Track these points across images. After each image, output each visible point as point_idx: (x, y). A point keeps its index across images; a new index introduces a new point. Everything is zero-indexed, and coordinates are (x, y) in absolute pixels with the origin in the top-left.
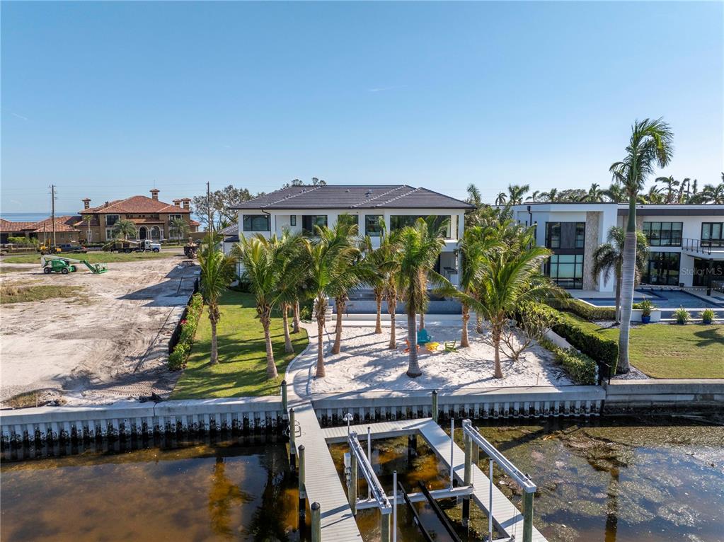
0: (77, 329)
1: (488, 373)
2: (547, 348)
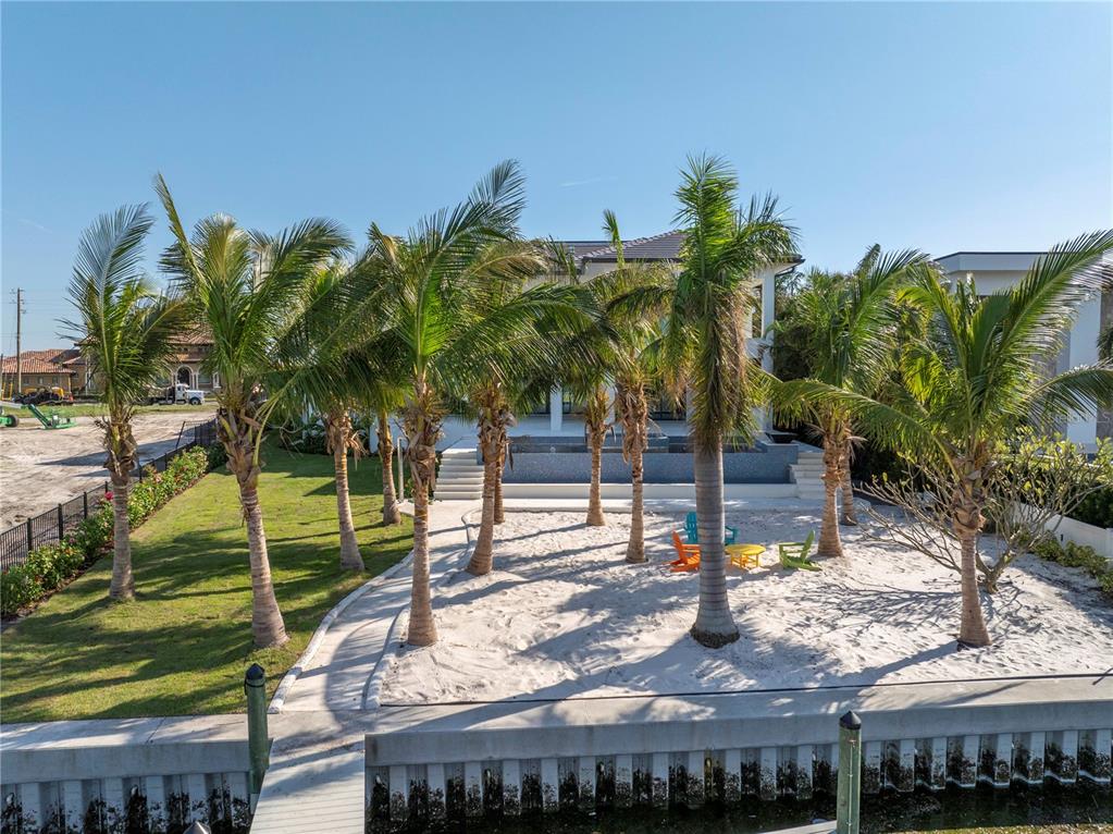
1: (935, 628)
2: (1052, 557)
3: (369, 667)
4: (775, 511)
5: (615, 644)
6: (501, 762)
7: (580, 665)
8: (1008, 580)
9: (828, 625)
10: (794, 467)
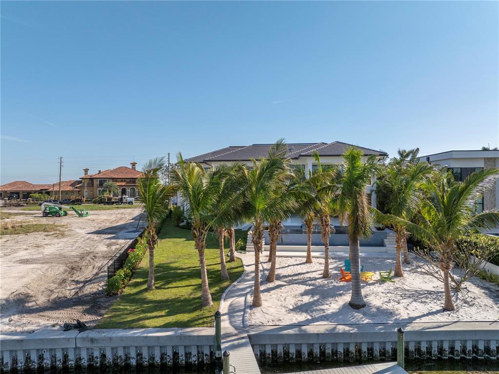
0: (42, 256)
1: (436, 304)
2: (484, 278)
3: (242, 313)
4: (378, 258)
5: (323, 307)
6: (289, 344)
7: (311, 314)
8: (465, 287)
9: (397, 302)
10: (385, 240)
